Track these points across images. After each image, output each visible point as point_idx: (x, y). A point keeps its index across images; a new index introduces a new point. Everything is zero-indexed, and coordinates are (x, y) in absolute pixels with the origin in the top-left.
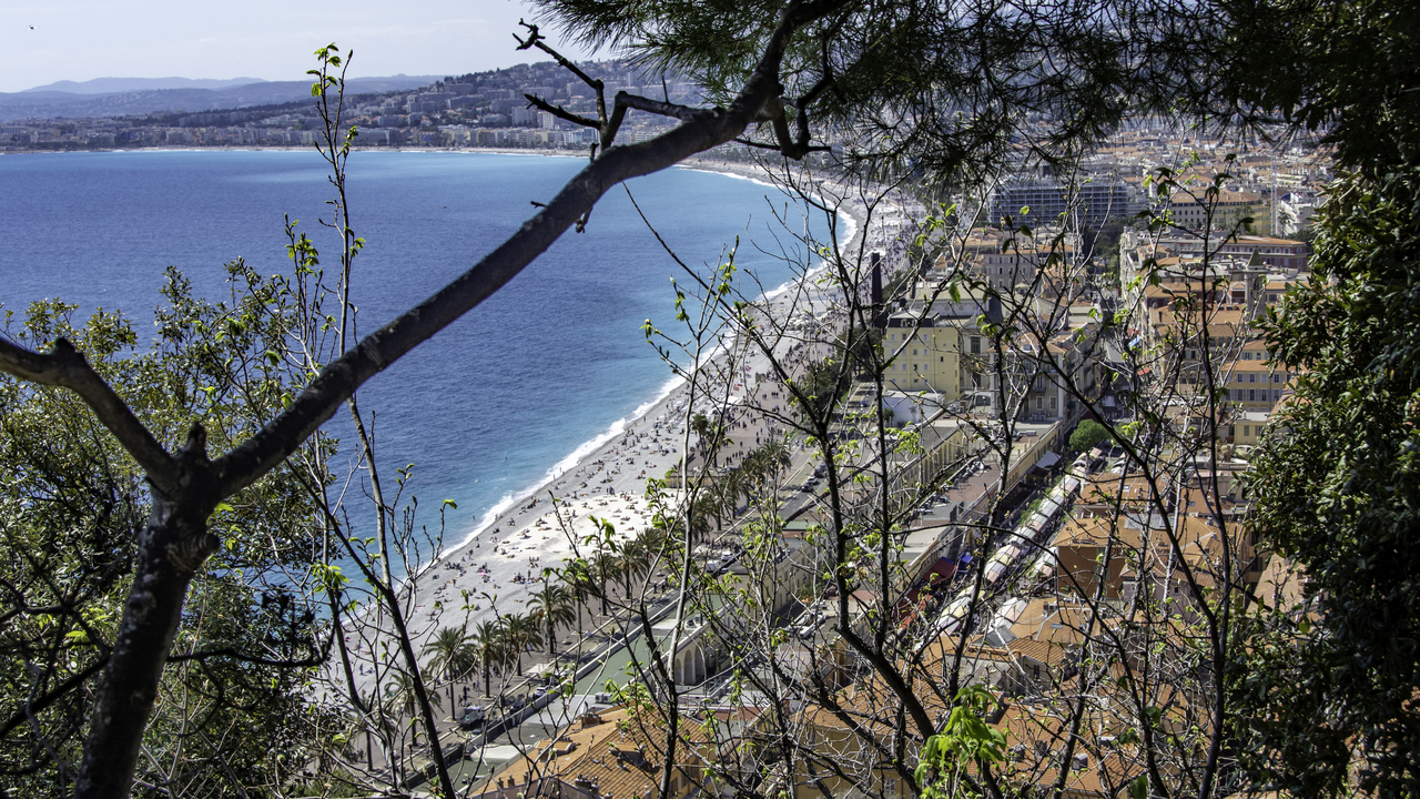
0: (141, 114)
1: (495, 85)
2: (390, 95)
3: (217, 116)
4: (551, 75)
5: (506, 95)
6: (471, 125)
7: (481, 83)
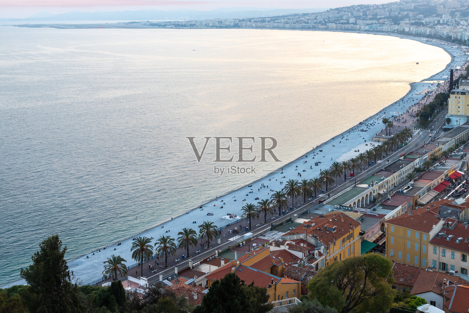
0: (241, 19)
1: (345, 11)
2: (313, 14)
3: (262, 19)
4: (362, 9)
5: (348, 15)
6: (336, 23)
7: (341, 11)
